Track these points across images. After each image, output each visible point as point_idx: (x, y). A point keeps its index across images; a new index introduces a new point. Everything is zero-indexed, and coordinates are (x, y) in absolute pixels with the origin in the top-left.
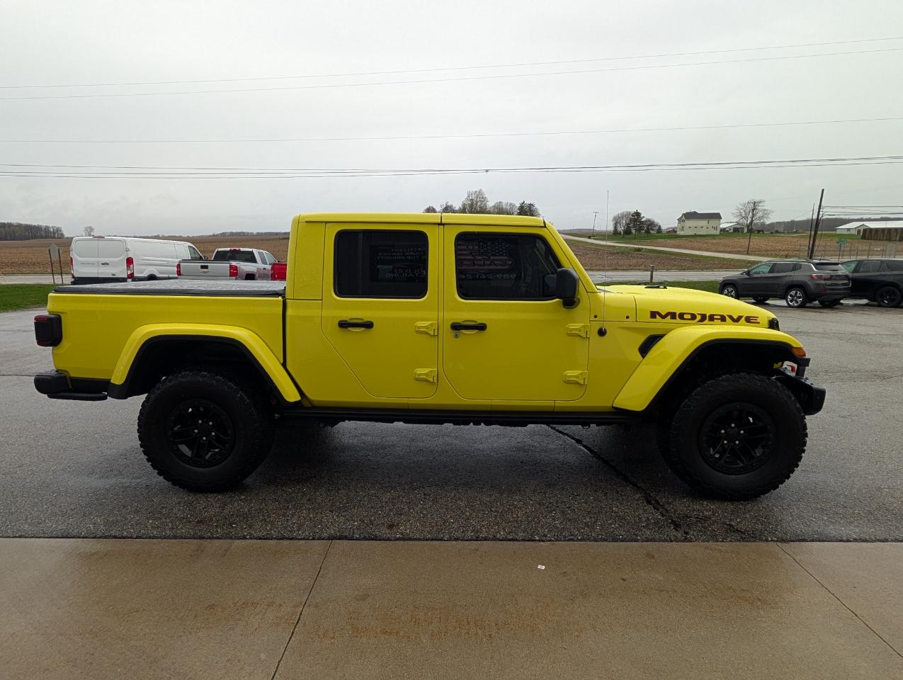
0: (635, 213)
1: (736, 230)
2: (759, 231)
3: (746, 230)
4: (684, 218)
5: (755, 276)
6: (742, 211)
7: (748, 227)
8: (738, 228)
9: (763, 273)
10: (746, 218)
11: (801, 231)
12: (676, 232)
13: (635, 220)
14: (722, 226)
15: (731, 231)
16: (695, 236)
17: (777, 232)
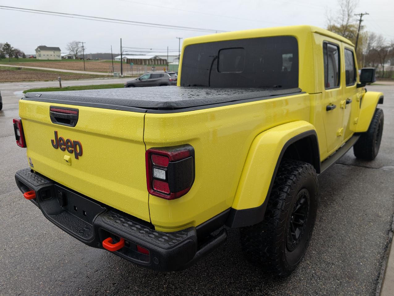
0: (6, 44)
1: (70, 58)
2: (81, 59)
3: (74, 58)
4: (39, 49)
5: (143, 80)
6: (70, 47)
7: (75, 56)
8: (70, 57)
9: (145, 79)
10: (73, 51)
11: (100, 59)
12: (36, 58)
13: (7, 49)
14: (62, 55)
15: (67, 58)
16: (48, 60)
17: (89, 59)
